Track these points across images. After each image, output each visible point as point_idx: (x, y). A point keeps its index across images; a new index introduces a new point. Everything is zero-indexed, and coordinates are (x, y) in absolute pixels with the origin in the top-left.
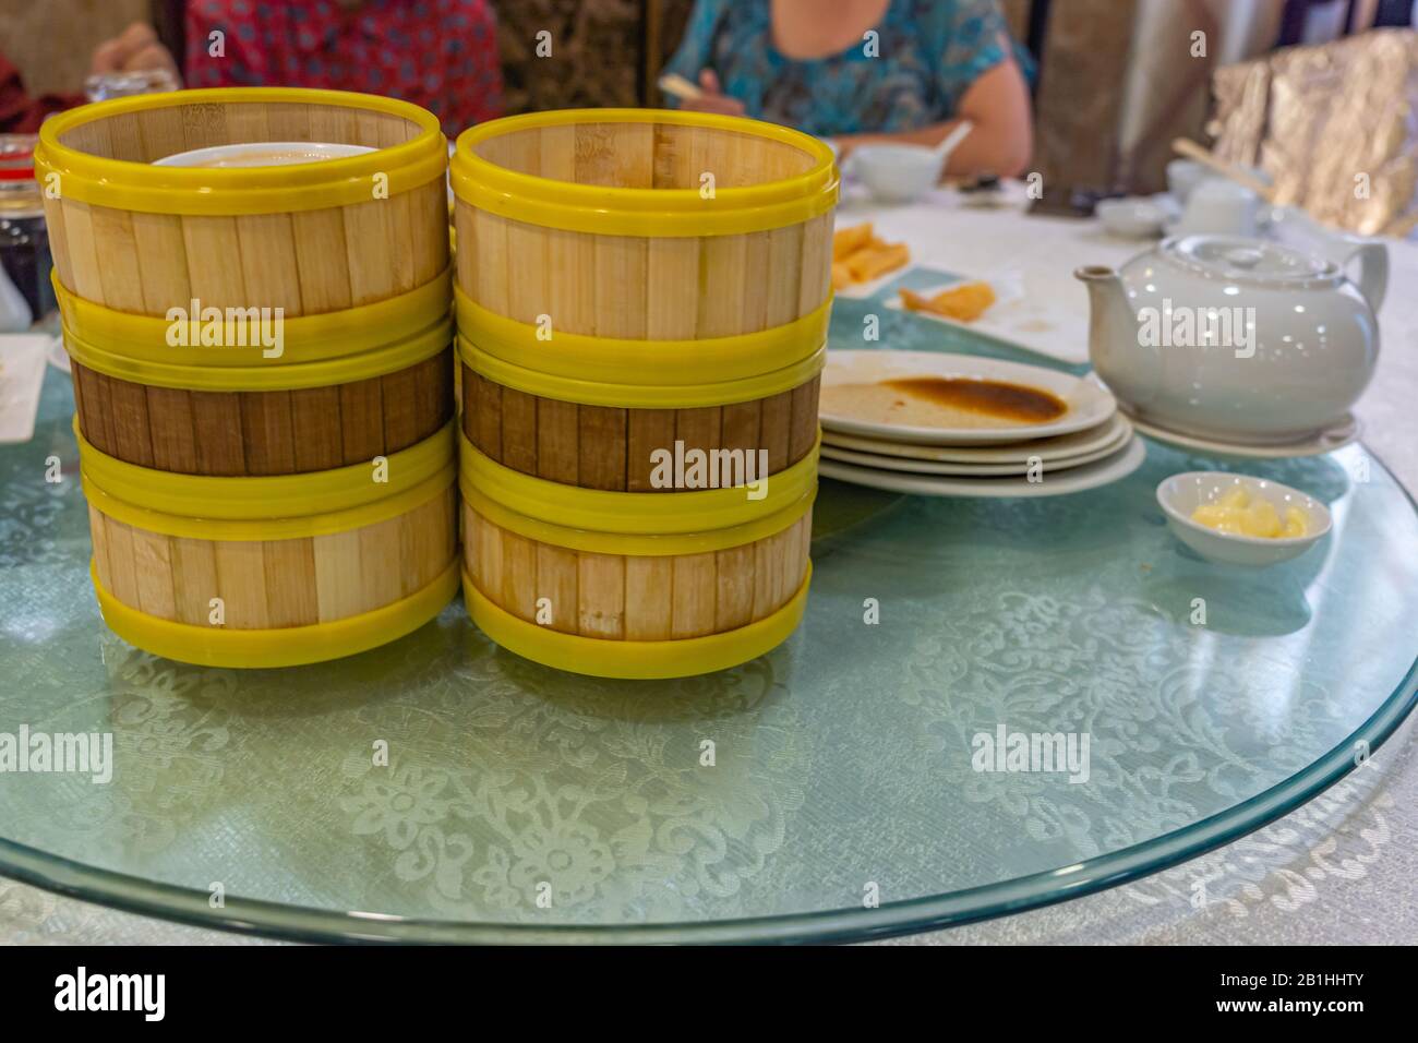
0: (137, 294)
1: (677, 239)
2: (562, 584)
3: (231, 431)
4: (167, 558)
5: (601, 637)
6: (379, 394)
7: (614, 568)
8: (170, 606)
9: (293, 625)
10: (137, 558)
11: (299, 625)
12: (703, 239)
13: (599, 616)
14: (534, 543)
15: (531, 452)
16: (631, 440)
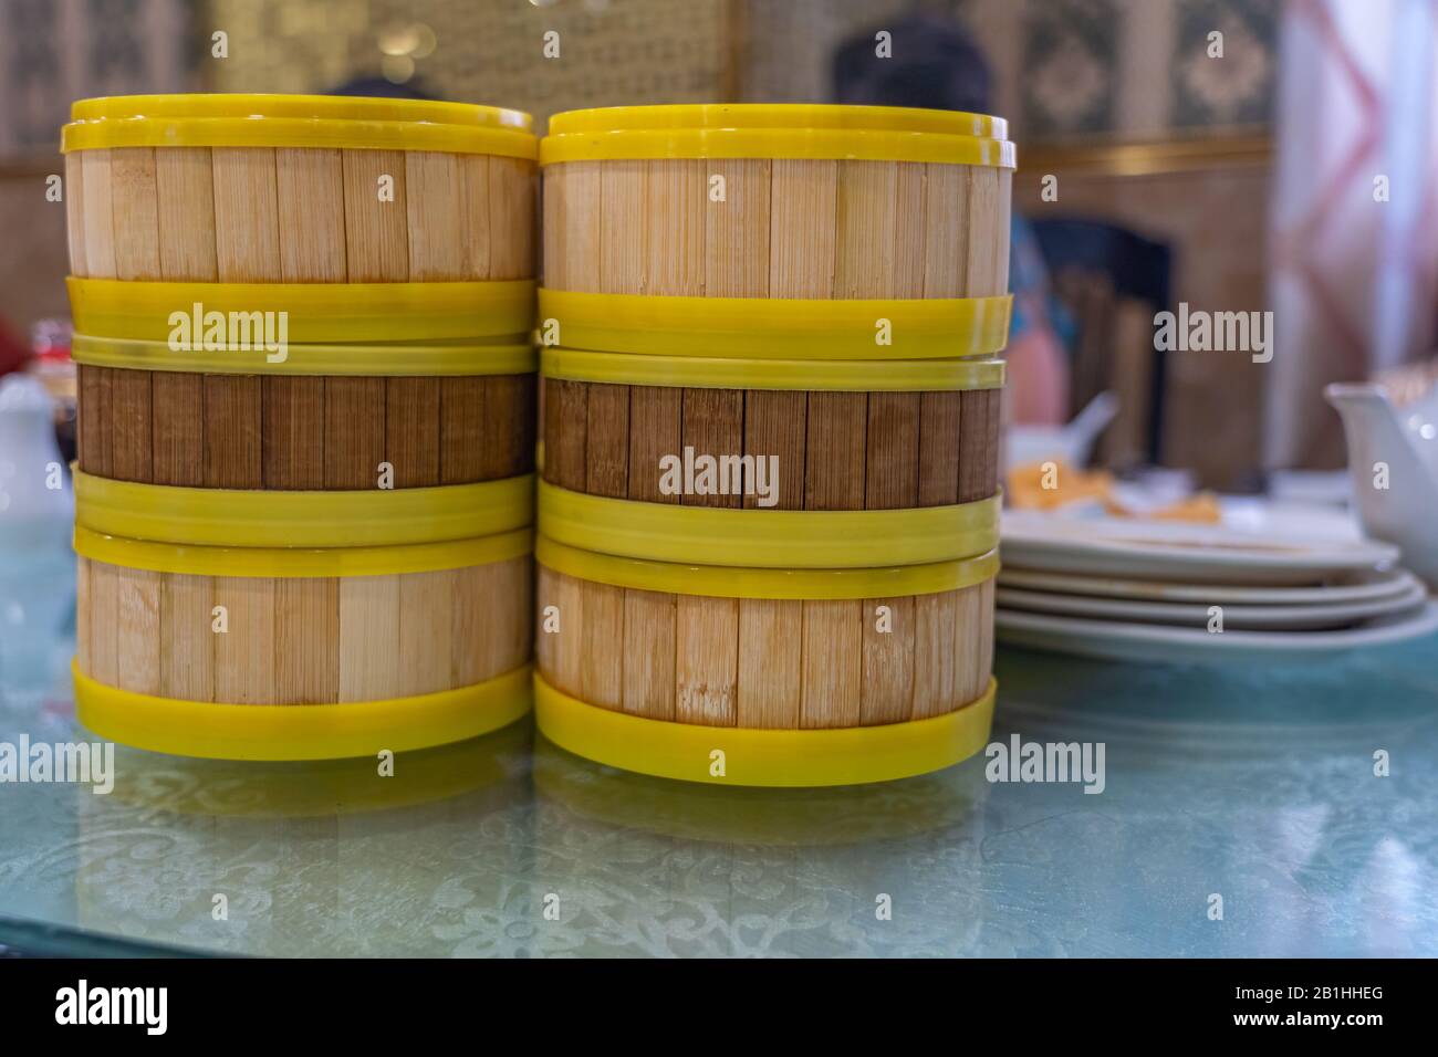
0: (152, 254)
1: (810, 161)
2: (655, 646)
3: (248, 428)
4: (156, 605)
5: (705, 722)
6: (437, 400)
7: (724, 615)
8: (153, 673)
9: (306, 702)
10: (122, 612)
11: (313, 702)
12: (842, 163)
13: (703, 690)
14: (622, 591)
15: (621, 467)
16: (748, 436)
